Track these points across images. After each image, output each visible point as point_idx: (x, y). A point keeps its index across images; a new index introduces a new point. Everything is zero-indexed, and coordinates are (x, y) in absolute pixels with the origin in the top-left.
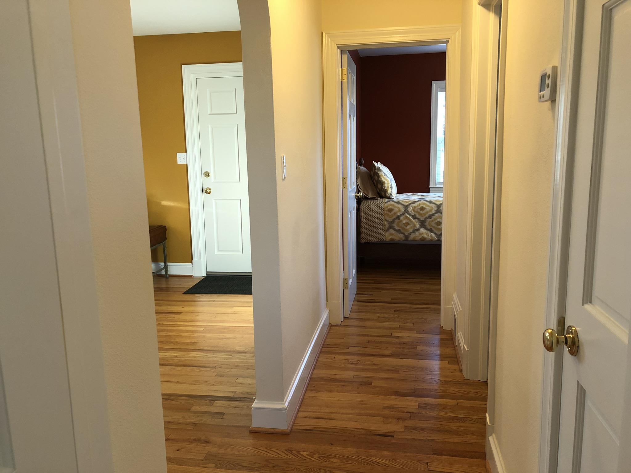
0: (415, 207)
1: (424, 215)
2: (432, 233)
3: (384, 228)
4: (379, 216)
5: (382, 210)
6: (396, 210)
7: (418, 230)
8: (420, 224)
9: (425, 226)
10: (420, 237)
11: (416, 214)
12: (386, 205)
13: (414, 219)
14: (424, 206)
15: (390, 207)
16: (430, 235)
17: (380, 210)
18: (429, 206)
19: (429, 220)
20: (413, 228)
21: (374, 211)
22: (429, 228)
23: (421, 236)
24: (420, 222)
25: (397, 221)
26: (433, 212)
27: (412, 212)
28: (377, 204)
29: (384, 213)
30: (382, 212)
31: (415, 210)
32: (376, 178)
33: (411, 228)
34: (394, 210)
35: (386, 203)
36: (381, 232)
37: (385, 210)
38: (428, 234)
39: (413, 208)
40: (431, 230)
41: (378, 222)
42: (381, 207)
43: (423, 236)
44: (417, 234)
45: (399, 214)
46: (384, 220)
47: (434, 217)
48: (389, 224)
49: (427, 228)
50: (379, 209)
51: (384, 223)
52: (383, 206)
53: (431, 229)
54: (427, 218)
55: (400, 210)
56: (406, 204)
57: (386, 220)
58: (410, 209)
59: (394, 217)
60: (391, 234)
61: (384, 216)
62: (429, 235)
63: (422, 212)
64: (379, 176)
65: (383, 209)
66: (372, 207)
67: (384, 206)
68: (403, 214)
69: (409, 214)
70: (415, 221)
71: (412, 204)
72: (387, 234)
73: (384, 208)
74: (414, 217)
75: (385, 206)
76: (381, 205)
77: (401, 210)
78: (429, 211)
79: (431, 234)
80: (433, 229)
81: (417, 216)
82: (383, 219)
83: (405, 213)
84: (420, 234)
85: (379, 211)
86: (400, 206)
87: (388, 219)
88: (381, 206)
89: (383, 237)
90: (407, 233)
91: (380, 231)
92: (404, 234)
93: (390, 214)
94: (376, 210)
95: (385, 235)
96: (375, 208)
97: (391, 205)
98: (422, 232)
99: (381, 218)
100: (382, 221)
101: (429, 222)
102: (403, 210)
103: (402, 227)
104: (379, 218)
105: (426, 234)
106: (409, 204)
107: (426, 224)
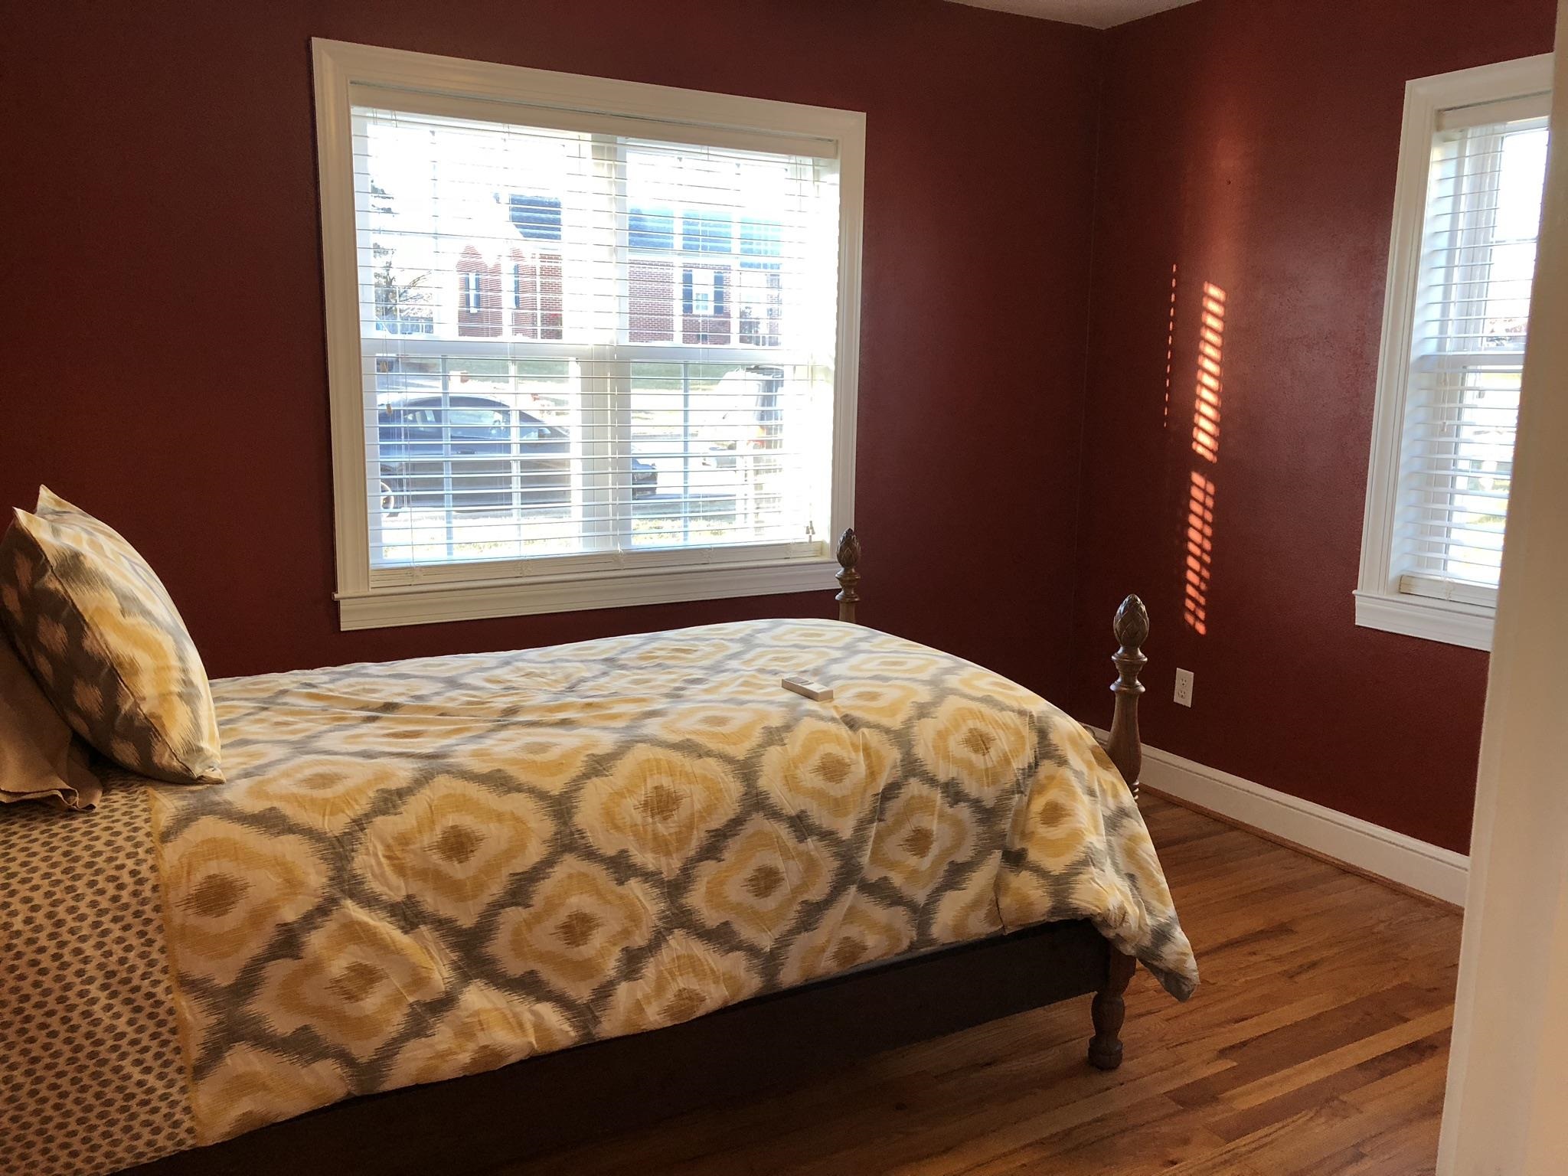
0: (404, 840)
1: (479, 886)
2: (539, 1000)
3: (177, 1051)
4: (122, 961)
5: (144, 902)
6: (262, 884)
7: (445, 1003)
8: (454, 956)
9: (491, 961)
10: (465, 1057)
11: (415, 887)
12: (172, 854)
13: (406, 932)
14: (468, 822)
15: (213, 868)
16: (527, 1018)
17: (126, 907)
18: (500, 817)
19: (513, 916)
20: (411, 1000)
21: (72, 931)
22: (515, 968)
23: (472, 1046)
24: (454, 947)
25: (279, 970)
26: (534, 853)
27: (386, 883)
28: (86, 857)
29: (160, 929)
30: (148, 922)
31: (410, 860)
32: (55, 636)
33: (397, 1000)
34: (245, 887)
35: (166, 837)
36: (151, 1090)
37: (173, 897)
38: (516, 1015)
39: (388, 847)
40: (530, 986)
41: (117, 1016)
42: (126, 878)
43: (483, 1039)
44: (442, 1036)
45: (290, 914)
46: (168, 990)
47: (545, 889)
48: (214, 1008)
49: (503, 975)
50: (115, 899)
51: (171, 1012)
52: (144, 869)
53: (532, 972)
54: (498, 906)
55: (293, 884)
56: (335, 825)
57: (188, 984)
58: (369, 861)
59: (255, 947)
60: (244, 1085)
61: (162, 950)
62: (521, 1025)
63: (457, 870)
64: (76, 623)
65: (147, 893)
66: (49, 894)
67: (153, 868)
68: (324, 909)
69: (370, 901)
70: (420, 939)
71: (379, 820)
72: (204, 1096)
73: (155, 888)
74: (408, 915)
75: (166, 868)
76: (130, 864)
77: (302, 884)
78: (510, 854)
79: (534, 1013)
80: (546, 973)
81: (431, 901)
82: (156, 983)
83: (333, 901)
84: (465, 1032)
85: (115, 920)
86: (290, 847)
87: (198, 967)
88: (133, 873)
89: (176, 1124)
90: (364, 1050)
91: (140, 1084)
92: (344, 1058)
93: (212, 924)
94: (82, 918)
95: (187, 1110)
96: (78, 898)
97: (215, 848)
98: (477, 1013)
99: (144, 977)
100: (150, 995)
101: (517, 932)
102: (316, 877)
103: (321, 1011)
104: (126, 981)
105: (505, 1016)
106: (360, 824)
107: (499, 947)
